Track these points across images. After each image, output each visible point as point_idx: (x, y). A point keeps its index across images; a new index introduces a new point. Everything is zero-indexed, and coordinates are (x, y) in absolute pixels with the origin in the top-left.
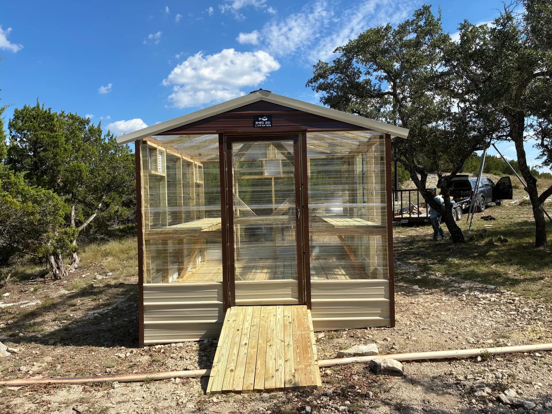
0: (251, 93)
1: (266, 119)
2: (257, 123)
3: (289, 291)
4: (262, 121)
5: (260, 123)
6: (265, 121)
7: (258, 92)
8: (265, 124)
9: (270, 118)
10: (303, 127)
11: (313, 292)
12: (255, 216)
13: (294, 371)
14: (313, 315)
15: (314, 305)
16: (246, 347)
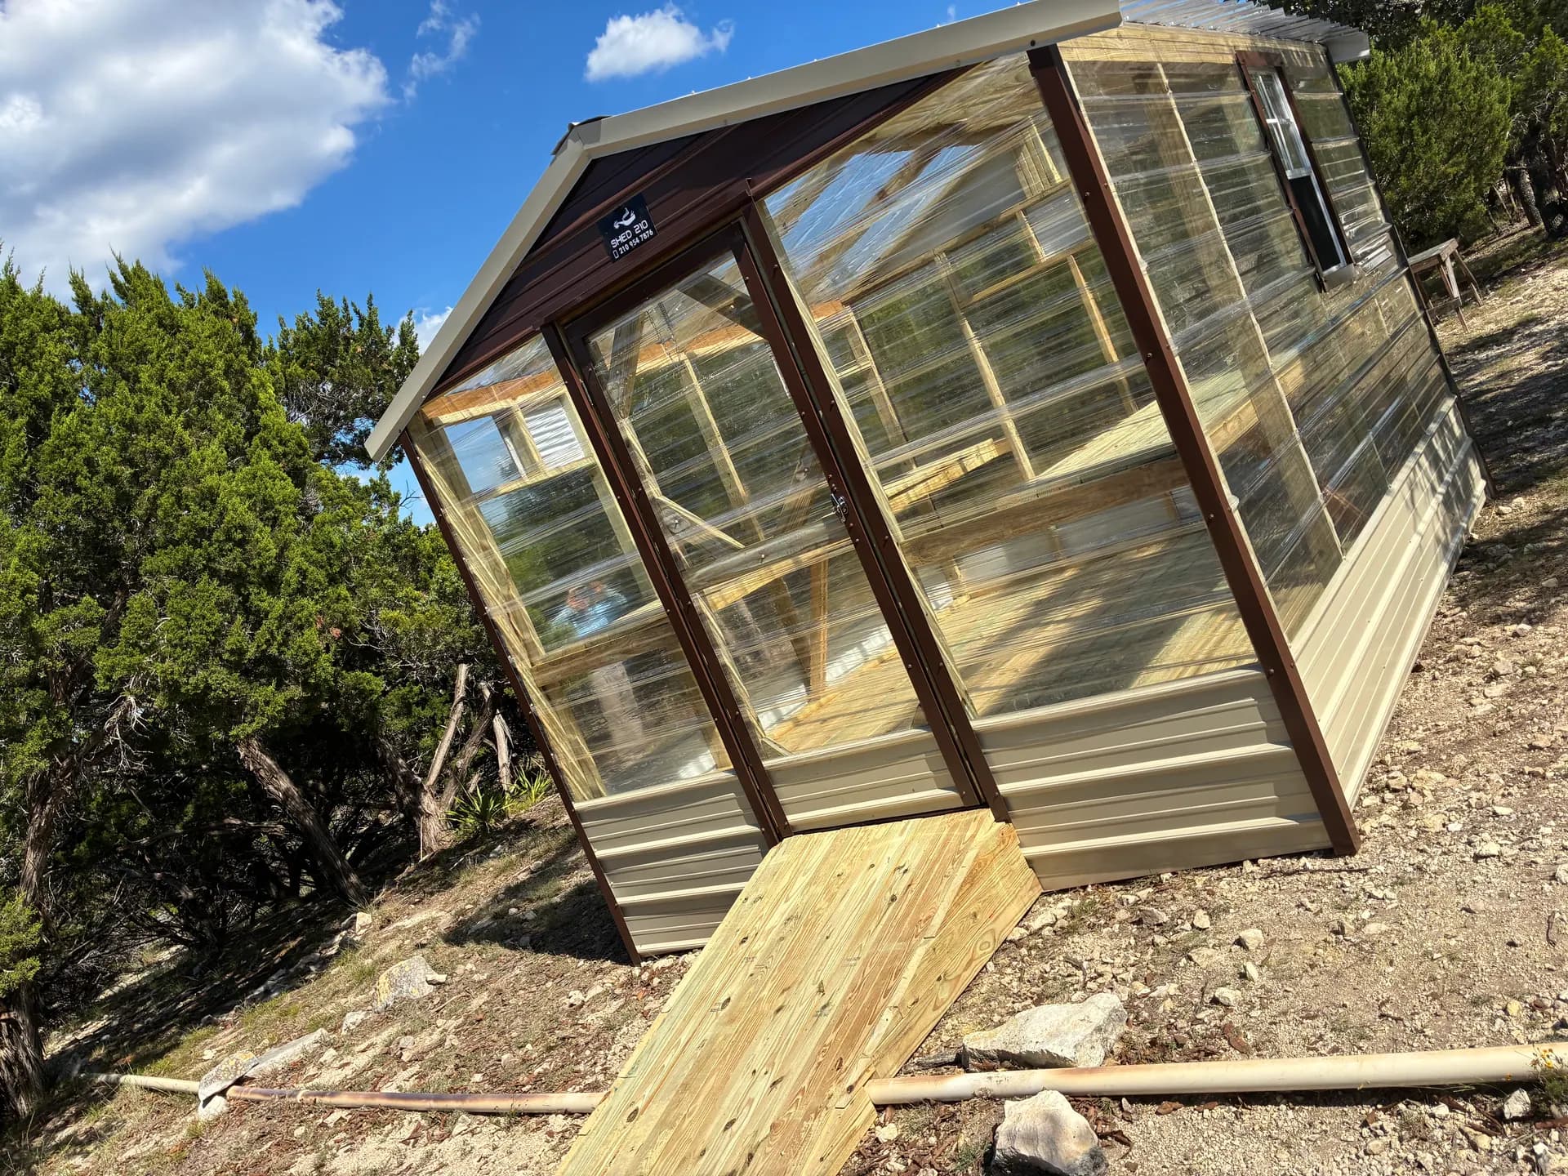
0: (556, 152)
1: (633, 217)
2: (615, 243)
3: (920, 767)
4: (623, 228)
5: (622, 238)
6: (631, 227)
7: (570, 141)
8: (635, 236)
9: (638, 205)
10: (741, 188)
11: (998, 761)
12: (735, 550)
13: (766, 1131)
14: (1024, 838)
15: (1012, 802)
16: (721, 1013)
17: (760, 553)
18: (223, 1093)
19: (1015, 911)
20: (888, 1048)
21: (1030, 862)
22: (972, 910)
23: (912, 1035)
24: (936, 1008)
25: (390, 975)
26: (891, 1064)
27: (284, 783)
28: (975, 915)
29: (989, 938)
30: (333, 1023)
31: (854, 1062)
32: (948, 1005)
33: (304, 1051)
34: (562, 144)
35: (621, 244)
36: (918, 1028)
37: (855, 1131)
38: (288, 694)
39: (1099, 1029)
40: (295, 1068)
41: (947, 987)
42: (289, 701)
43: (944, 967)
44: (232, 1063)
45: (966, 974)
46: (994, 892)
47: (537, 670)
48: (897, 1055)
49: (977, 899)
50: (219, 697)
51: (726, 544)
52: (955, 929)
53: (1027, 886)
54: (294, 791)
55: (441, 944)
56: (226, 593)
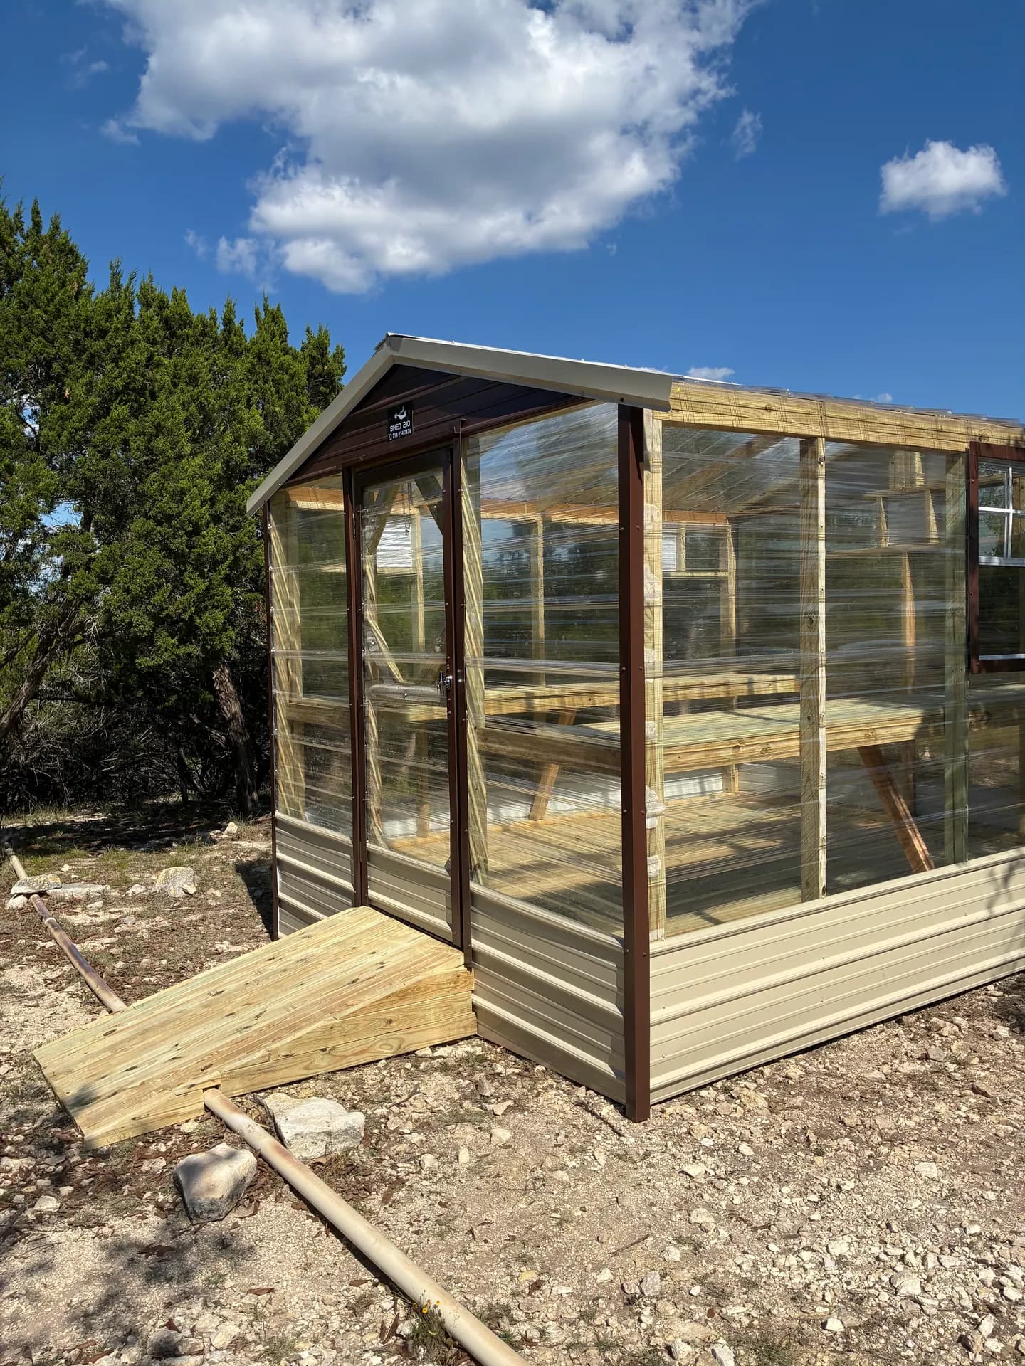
0: (377, 349)
1: (404, 415)
2: (392, 428)
3: (441, 900)
4: (398, 420)
5: (396, 427)
6: (402, 422)
7: (385, 344)
8: (402, 430)
9: (409, 408)
10: (457, 424)
11: (481, 922)
12: (396, 682)
13: (138, 1083)
14: (478, 987)
15: (480, 958)
16: (211, 998)
17: (406, 691)
18: (28, 895)
19: (437, 1036)
20: (242, 1075)
21: (475, 1007)
22: (390, 1016)
23: (270, 1076)
24: (306, 1068)
25: (168, 872)
26: (238, 1087)
27: (235, 708)
28: (390, 1021)
29: (395, 1044)
30: (123, 884)
31: (213, 1071)
32: (321, 1071)
33: (88, 895)
34: (381, 344)
35: (395, 432)
36: (281, 1073)
37: (175, 1115)
38: (189, 650)
39: (329, 1134)
40: (74, 902)
41: (328, 1059)
42: (189, 655)
43: (333, 1044)
44: (42, 879)
45: (354, 1058)
46: (422, 1013)
47: (290, 705)
48: (248, 1083)
49: (400, 1011)
50: (135, 633)
51: (391, 674)
52: (362, 1023)
53: (464, 1022)
54: (240, 715)
55: (230, 869)
56: (168, 564)
